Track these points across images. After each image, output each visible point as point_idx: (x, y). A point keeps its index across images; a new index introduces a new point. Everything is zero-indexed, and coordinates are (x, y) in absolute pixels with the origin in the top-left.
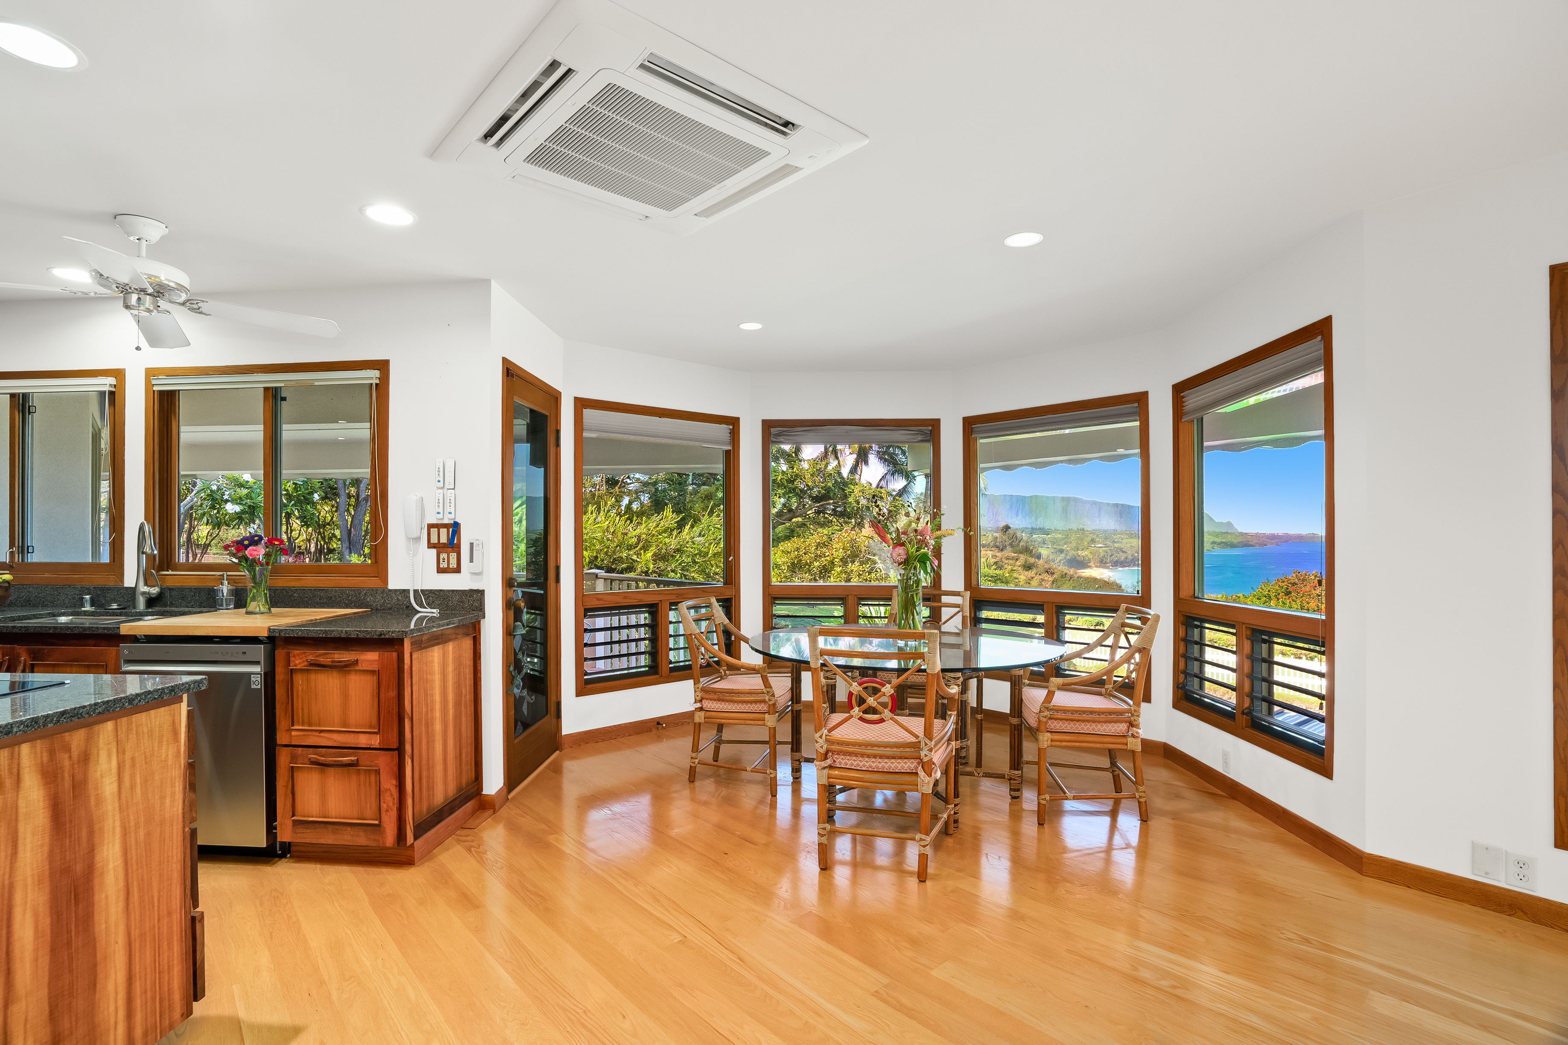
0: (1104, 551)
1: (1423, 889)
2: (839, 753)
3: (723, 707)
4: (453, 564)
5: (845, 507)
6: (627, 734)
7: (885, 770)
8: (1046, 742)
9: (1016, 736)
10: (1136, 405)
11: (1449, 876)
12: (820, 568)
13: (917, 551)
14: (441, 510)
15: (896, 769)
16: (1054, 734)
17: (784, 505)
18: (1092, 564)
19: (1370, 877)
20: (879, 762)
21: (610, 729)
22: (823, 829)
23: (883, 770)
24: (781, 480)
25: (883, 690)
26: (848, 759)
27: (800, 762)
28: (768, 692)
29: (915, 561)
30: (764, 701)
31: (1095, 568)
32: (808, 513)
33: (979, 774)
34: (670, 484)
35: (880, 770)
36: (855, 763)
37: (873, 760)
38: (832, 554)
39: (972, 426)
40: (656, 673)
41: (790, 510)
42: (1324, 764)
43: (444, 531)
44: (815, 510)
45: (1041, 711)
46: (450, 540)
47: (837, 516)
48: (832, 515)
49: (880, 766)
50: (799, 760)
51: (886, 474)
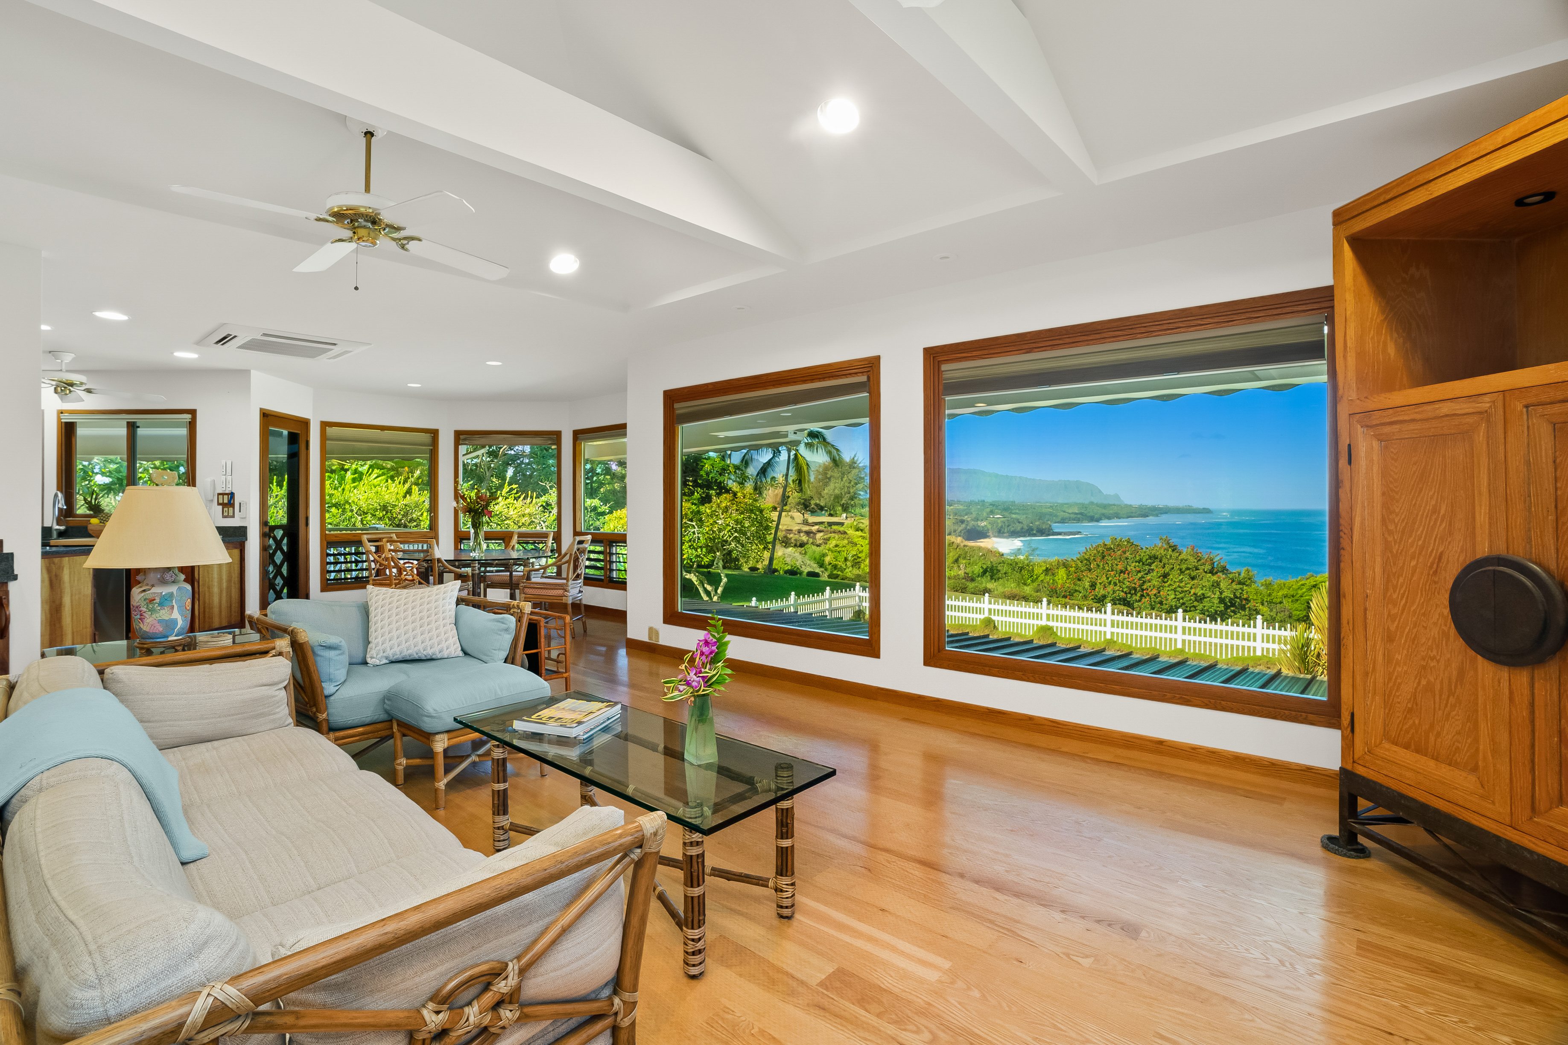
0: (1002, 522)
4: (231, 514)
14: (224, 486)
18: (989, 535)
31: (992, 539)
43: (226, 497)
46: (229, 501)
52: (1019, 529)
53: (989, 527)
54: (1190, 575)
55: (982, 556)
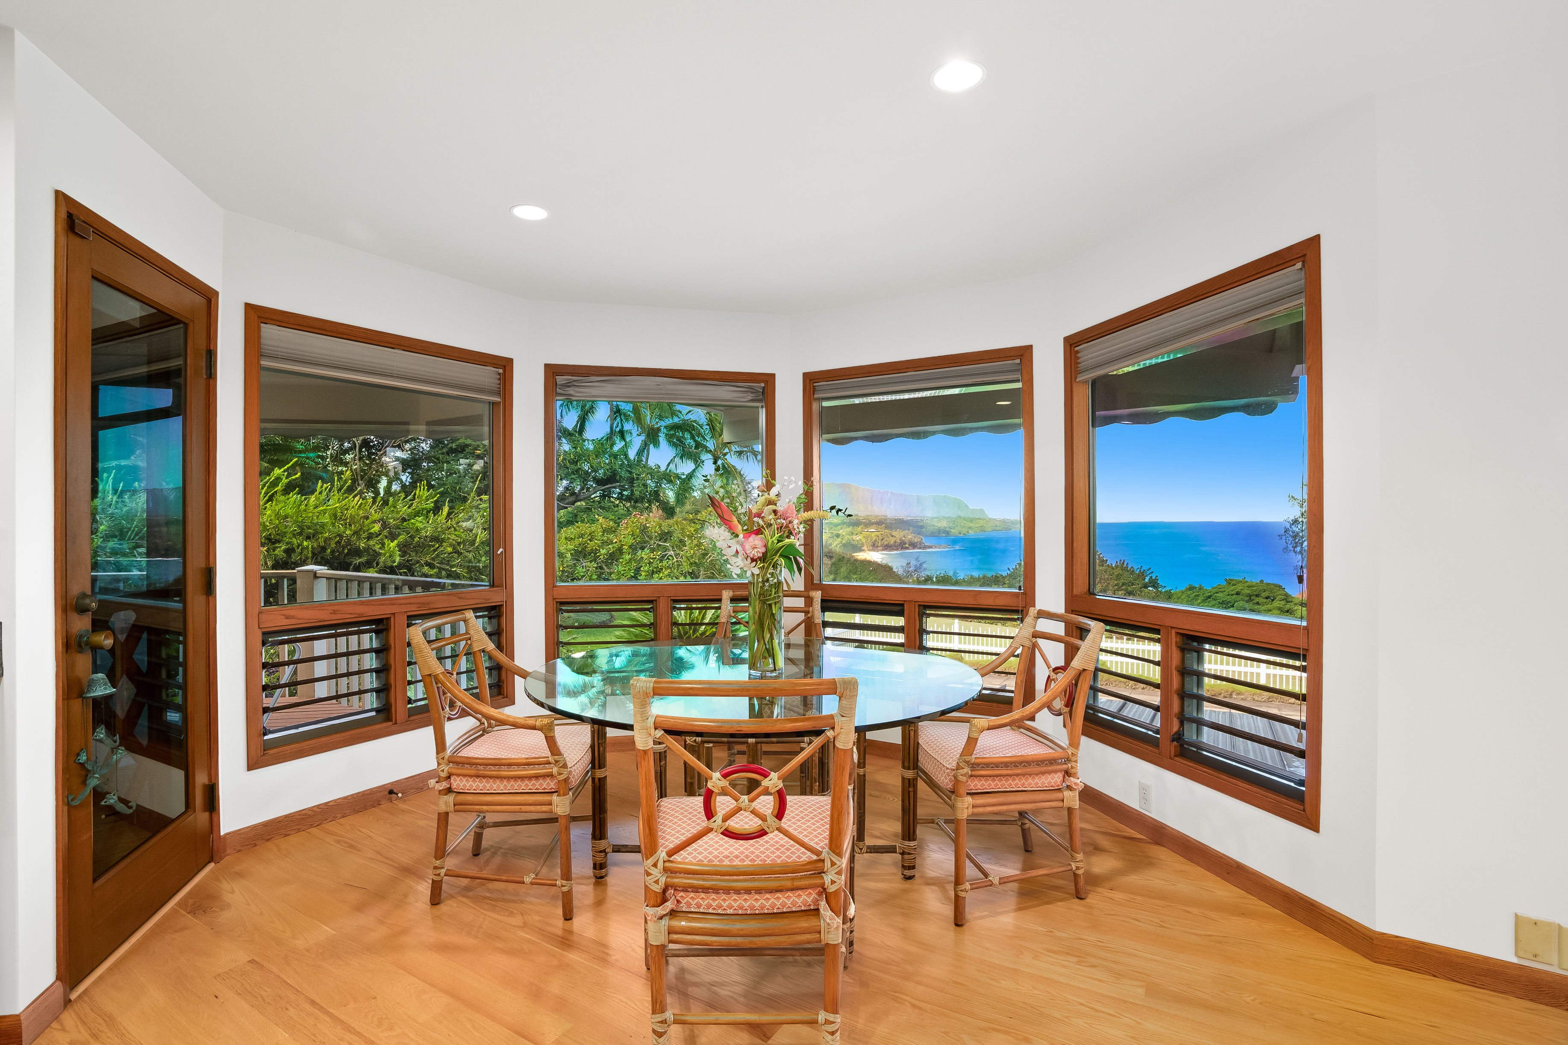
0: (876, 536)
1: (1453, 978)
2: (685, 889)
3: (484, 787)
5: (632, 491)
6: (339, 815)
7: (766, 911)
8: (966, 811)
9: (912, 794)
10: (1018, 361)
11: (1487, 959)
12: (607, 555)
13: (779, 541)
15: (783, 907)
16: (976, 797)
17: (567, 488)
18: (865, 548)
19: (1383, 963)
20: (756, 899)
21: (310, 812)
22: (661, 1022)
23: (762, 912)
24: (562, 461)
25: (765, 783)
26: (702, 898)
27: (606, 853)
28: (556, 762)
29: (775, 554)
30: (551, 775)
31: (867, 552)
32: (593, 496)
33: (861, 849)
34: (436, 463)
35: (757, 912)
36: (714, 904)
37: (746, 896)
38: (620, 541)
39: (815, 384)
40: (388, 719)
41: (573, 494)
42: (1304, 810)
44: (600, 493)
45: (958, 767)
47: (624, 500)
48: (618, 499)
49: (757, 905)
50: (604, 851)
51: (675, 457)
52: (892, 542)
53: (864, 541)
54: (1126, 590)
55: (872, 570)
